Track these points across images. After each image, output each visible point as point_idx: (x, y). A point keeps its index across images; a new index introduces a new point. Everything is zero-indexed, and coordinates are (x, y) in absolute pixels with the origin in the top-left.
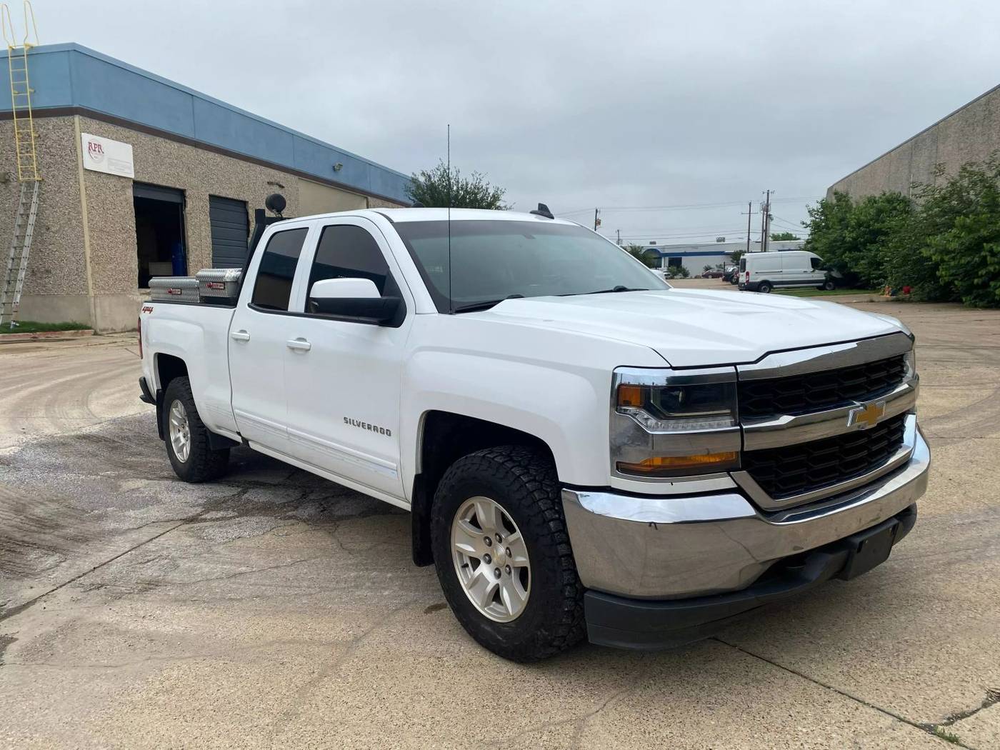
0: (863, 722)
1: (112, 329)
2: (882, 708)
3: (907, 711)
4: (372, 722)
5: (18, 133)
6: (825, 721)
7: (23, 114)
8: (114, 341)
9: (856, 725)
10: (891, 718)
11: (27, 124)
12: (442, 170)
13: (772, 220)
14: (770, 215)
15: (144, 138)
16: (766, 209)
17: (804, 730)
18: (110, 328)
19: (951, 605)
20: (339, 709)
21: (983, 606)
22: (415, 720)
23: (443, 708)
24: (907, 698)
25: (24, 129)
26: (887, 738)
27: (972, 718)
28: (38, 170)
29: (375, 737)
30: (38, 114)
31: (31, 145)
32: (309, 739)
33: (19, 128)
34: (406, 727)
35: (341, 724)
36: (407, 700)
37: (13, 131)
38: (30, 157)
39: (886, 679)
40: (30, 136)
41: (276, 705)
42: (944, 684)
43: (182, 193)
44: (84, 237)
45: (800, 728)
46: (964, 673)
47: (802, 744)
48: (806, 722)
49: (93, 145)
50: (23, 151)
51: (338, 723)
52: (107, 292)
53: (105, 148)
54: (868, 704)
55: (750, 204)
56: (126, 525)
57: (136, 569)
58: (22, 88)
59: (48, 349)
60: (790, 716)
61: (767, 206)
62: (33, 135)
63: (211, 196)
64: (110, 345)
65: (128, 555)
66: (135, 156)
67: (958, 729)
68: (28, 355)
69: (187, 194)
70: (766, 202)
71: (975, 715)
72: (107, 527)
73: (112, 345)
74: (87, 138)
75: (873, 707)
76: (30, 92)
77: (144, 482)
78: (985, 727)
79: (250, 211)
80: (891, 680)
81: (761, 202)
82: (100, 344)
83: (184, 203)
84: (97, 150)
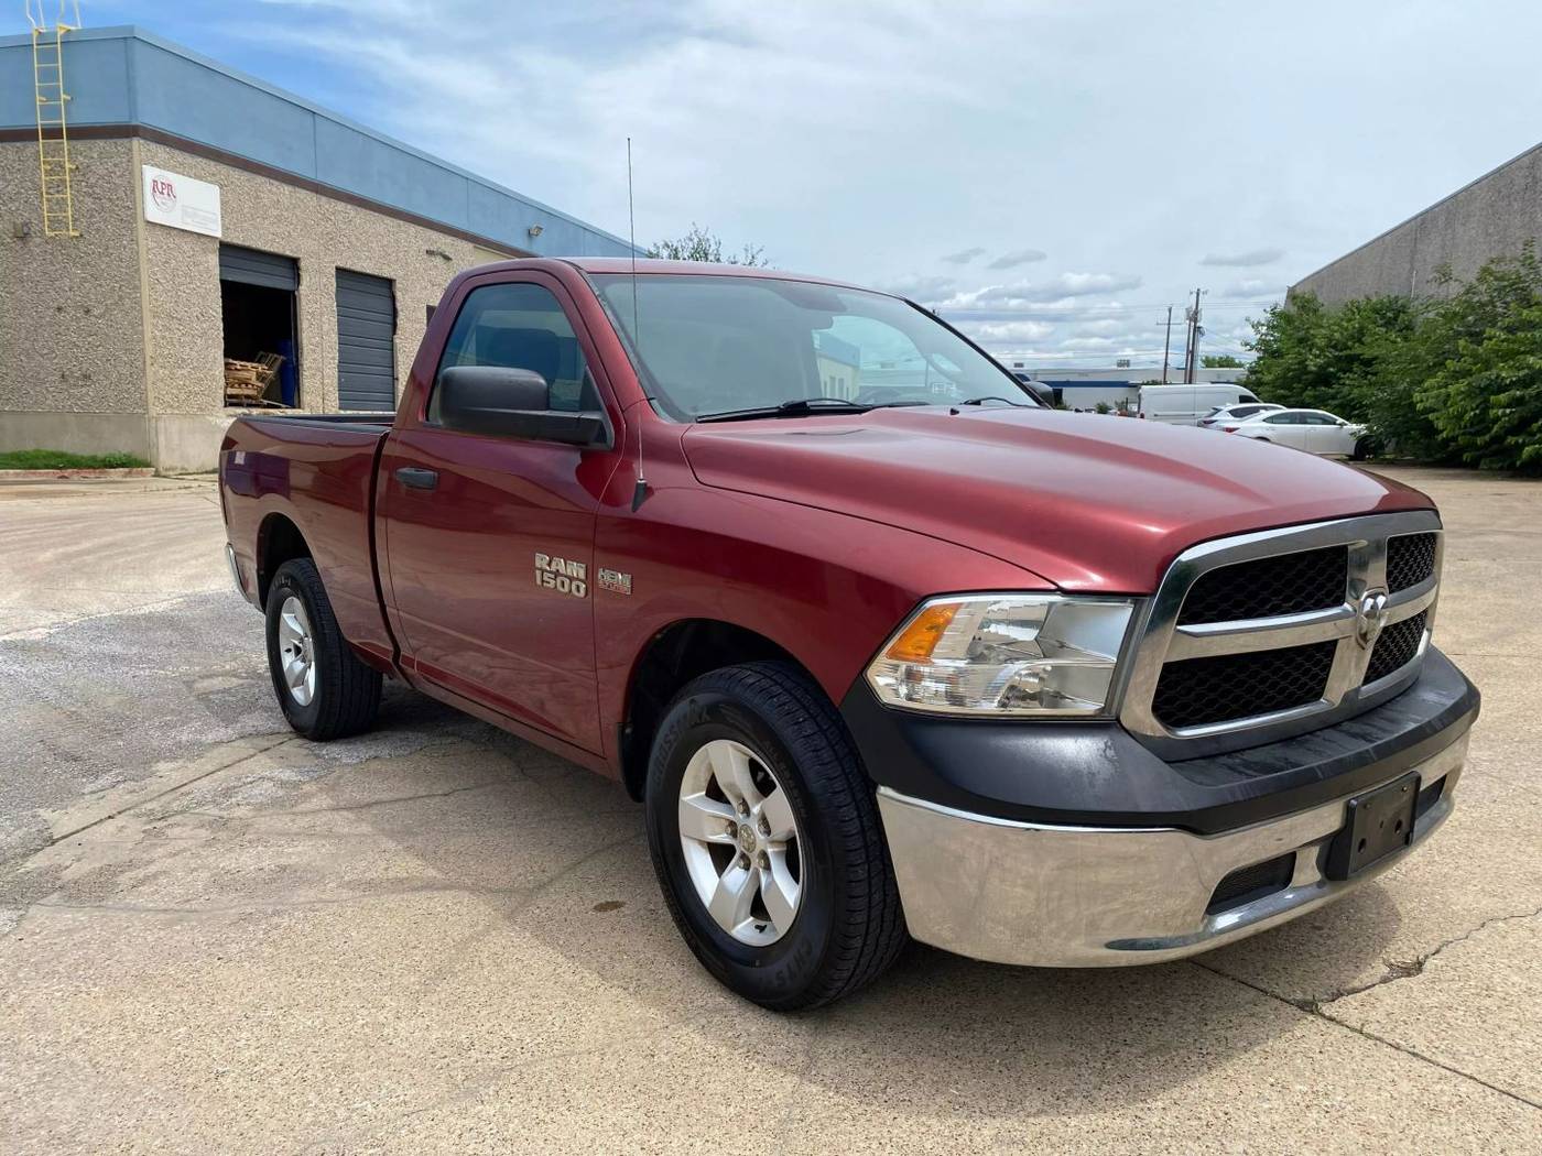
0: (1217, 996)
1: (183, 468)
2: (1244, 980)
3: (1276, 982)
5: (45, 162)
7: (53, 133)
8: (187, 485)
9: (1206, 998)
10: (1255, 992)
11: (59, 151)
12: (696, 240)
13: (1203, 335)
14: (1199, 328)
15: (237, 175)
16: (1194, 317)
18: (180, 466)
20: (511, 968)
23: (653, 969)
24: (1281, 970)
25: (53, 157)
27: (1362, 995)
28: (75, 220)
29: (559, 1001)
30: (77, 133)
31: (64, 181)
33: (46, 154)
34: (601, 989)
35: (514, 984)
36: (605, 959)
37: (37, 158)
38: (62, 199)
40: (63, 167)
41: (425, 962)
43: (293, 263)
44: (142, 325)
49: (160, 184)
50: (51, 191)
51: (509, 983)
52: (176, 412)
53: (177, 190)
54: (1228, 976)
55: (1170, 311)
56: (210, 737)
57: (228, 793)
58: (52, 94)
59: (84, 494)
60: (1121, 987)
61: (1196, 313)
62: (67, 166)
63: (338, 269)
64: (180, 491)
65: (215, 776)
66: (223, 203)
67: (1340, 1007)
68: (55, 501)
69: (302, 264)
70: (1194, 307)
71: (1367, 992)
72: (184, 738)
73: (183, 491)
74: (150, 173)
75: (1233, 979)
76: (65, 100)
77: (235, 681)
78: (1378, 1005)
79: (398, 295)
80: (1265, 949)
81: (1187, 306)
82: (164, 490)
83: (297, 278)
84: (165, 192)
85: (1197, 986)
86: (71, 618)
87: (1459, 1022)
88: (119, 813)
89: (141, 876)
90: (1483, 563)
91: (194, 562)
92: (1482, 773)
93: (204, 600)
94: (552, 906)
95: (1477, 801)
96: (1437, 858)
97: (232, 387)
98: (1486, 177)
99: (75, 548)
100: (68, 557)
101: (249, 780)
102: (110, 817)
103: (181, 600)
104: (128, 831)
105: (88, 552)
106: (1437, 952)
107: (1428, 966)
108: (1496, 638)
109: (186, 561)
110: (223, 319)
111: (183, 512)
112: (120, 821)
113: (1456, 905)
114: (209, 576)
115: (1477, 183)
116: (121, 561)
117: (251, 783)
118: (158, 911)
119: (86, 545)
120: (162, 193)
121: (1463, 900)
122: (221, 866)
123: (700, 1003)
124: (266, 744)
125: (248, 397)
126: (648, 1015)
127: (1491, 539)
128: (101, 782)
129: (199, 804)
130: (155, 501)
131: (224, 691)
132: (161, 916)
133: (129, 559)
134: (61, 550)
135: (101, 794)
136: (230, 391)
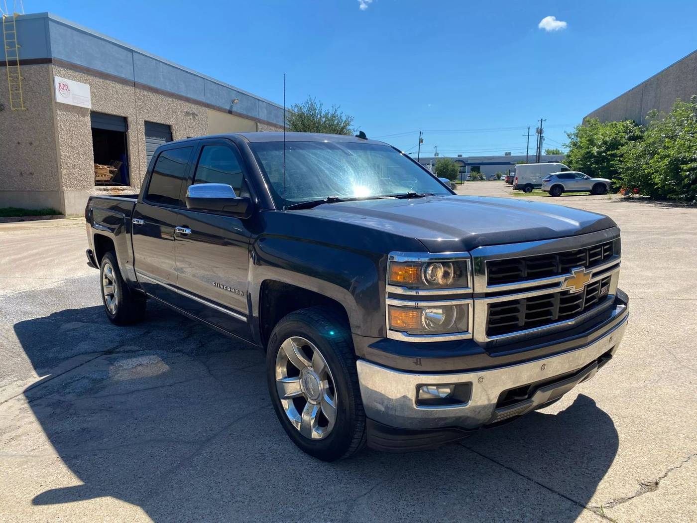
0: (550, 505)
1: (76, 215)
2: (565, 495)
3: (582, 497)
4: (208, 499)
5: (10, 77)
6: (523, 504)
7: (13, 63)
8: (77, 223)
9: (545, 507)
10: (570, 503)
11: (15, 72)
12: (310, 103)
13: (544, 140)
14: (543, 137)
15: (97, 80)
16: (540, 131)
17: (508, 510)
18: (75, 213)
19: (626, 420)
20: (187, 490)
21: (649, 422)
22: (238, 499)
23: (259, 490)
24: (584, 488)
25: (14, 74)
26: (565, 517)
27: (627, 503)
28: (24, 103)
29: (208, 511)
30: (23, 62)
31: (19, 85)
32: (163, 510)
33: (10, 72)
34: (231, 503)
35: (187, 500)
36: (235, 484)
37: (6, 75)
38: (18, 93)
39: (572, 474)
40: (18, 79)
41: (144, 486)
42: (612, 478)
43: (125, 120)
44: (56, 150)
45: (505, 509)
46: (627, 471)
47: (504, 520)
48: (509, 504)
49: (62, 86)
50: (13, 89)
51: (185, 500)
52: (72, 189)
53: (70, 87)
54: (556, 492)
55: (529, 129)
56: (63, 355)
57: (65, 386)
58: (12, 45)
59: (30, 228)
60: (500, 499)
61: (541, 130)
62: (20, 78)
63: (145, 121)
64: (74, 226)
65: (61, 377)
66: (92, 93)
67: (616, 512)
68: (16, 232)
69: (129, 120)
70: (540, 127)
71: (630, 501)
72: (50, 356)
73: (76, 226)
74: (58, 80)
75: (559, 494)
76: (18, 48)
77: (81, 324)
78: (636, 511)
79: (174, 133)
80: (575, 475)
81: (537, 127)
82: (67, 225)
83: (126, 127)
84: (65, 88)
85: (539, 499)
86: (9, 292)
87: (679, 521)
88: (11, 399)
89: (13, 435)
90: (678, 249)
91: (72, 262)
92: (684, 367)
93: (74, 281)
94: (213, 452)
95: (682, 383)
96: (663, 417)
97: (99, 176)
98: (675, 64)
99: (19, 256)
100: (15, 260)
101: (77, 379)
102: (6, 401)
103: (63, 282)
104: (13, 409)
105: (25, 258)
106: (665, 476)
107: (661, 484)
108: (687, 290)
109: (69, 261)
110: (93, 146)
111: (72, 236)
112: (10, 403)
113: (674, 446)
114: (78, 269)
115: (672, 66)
116: (39, 262)
117: (78, 380)
118: (16, 456)
119: (25, 254)
120: (63, 89)
121: (678, 443)
122: (54, 428)
123: (280, 511)
124: (89, 358)
125: (105, 181)
126: (253, 519)
127: (681, 237)
128: (6, 381)
129: (50, 393)
130: (62, 231)
131: (74, 330)
132: (19, 459)
133: (43, 261)
134: (13, 257)
135: (4, 388)
136: (97, 179)
